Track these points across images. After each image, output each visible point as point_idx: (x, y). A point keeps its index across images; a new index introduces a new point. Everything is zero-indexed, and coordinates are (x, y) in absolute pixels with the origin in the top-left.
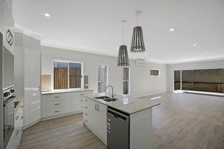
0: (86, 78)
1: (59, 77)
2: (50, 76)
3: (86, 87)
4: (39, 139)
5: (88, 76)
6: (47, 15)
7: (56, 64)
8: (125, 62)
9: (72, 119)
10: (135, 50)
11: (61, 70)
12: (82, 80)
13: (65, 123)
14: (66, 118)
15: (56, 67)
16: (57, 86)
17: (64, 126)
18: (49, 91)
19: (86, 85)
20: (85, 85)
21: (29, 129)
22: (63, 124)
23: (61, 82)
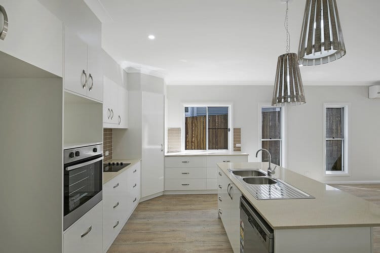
0: (237, 132)
1: (199, 131)
2: (179, 129)
3: (237, 149)
4: (150, 221)
5: (240, 129)
6: (152, 37)
7: (195, 111)
8: (289, 94)
9: (204, 201)
10: (306, 57)
11: (202, 119)
12: (230, 135)
13: (193, 207)
14: (198, 197)
15: (195, 115)
16: (196, 144)
17: (189, 210)
18: (179, 152)
19: (238, 145)
20: (235, 144)
21: (148, 202)
22: (189, 207)
23: (202, 138)
